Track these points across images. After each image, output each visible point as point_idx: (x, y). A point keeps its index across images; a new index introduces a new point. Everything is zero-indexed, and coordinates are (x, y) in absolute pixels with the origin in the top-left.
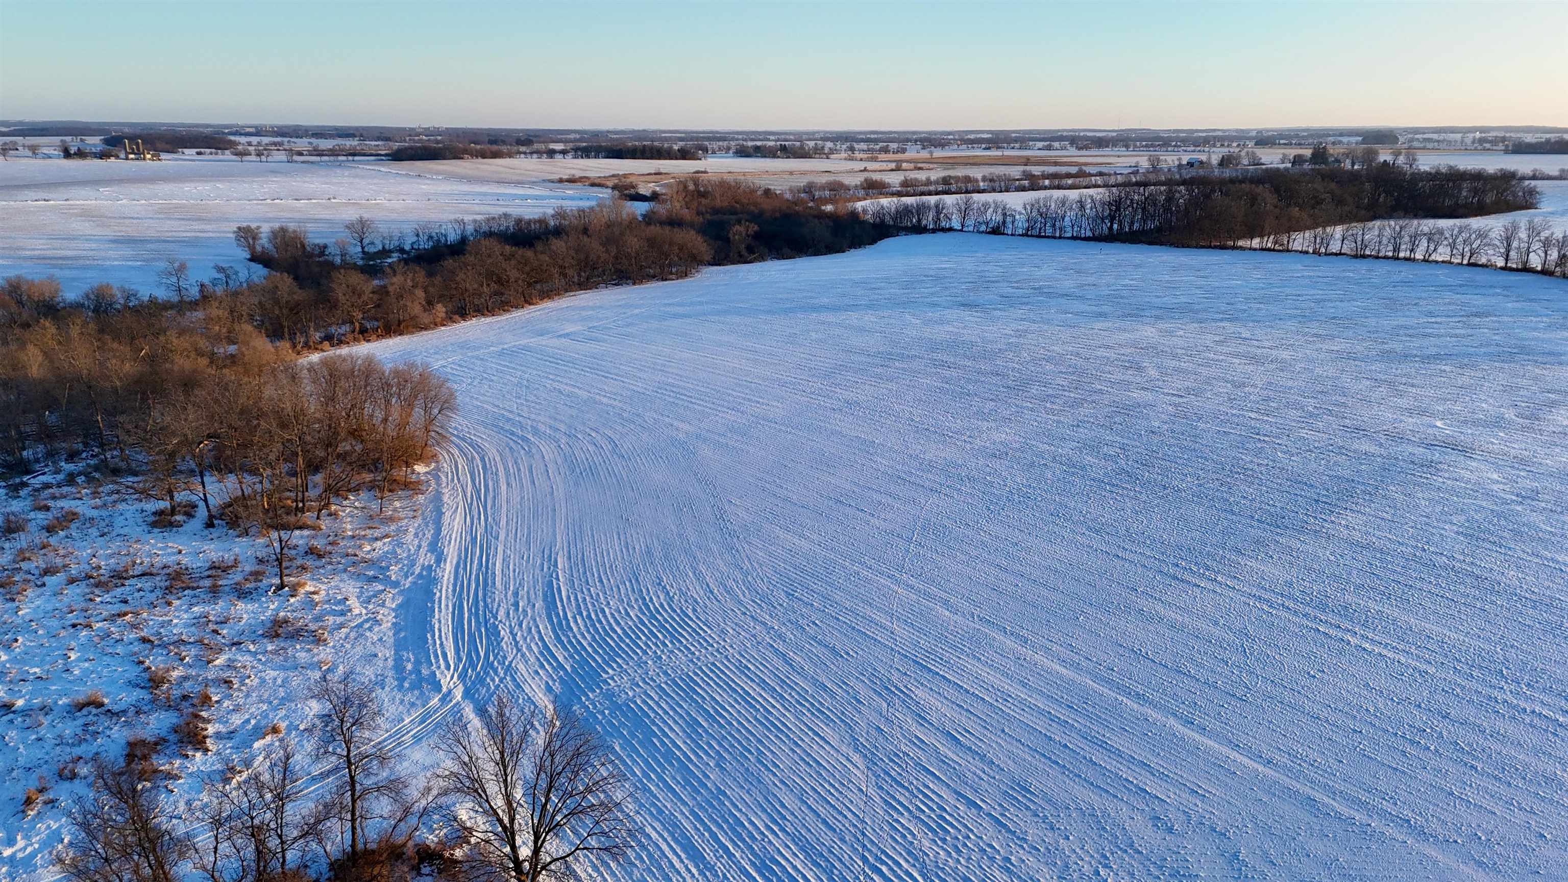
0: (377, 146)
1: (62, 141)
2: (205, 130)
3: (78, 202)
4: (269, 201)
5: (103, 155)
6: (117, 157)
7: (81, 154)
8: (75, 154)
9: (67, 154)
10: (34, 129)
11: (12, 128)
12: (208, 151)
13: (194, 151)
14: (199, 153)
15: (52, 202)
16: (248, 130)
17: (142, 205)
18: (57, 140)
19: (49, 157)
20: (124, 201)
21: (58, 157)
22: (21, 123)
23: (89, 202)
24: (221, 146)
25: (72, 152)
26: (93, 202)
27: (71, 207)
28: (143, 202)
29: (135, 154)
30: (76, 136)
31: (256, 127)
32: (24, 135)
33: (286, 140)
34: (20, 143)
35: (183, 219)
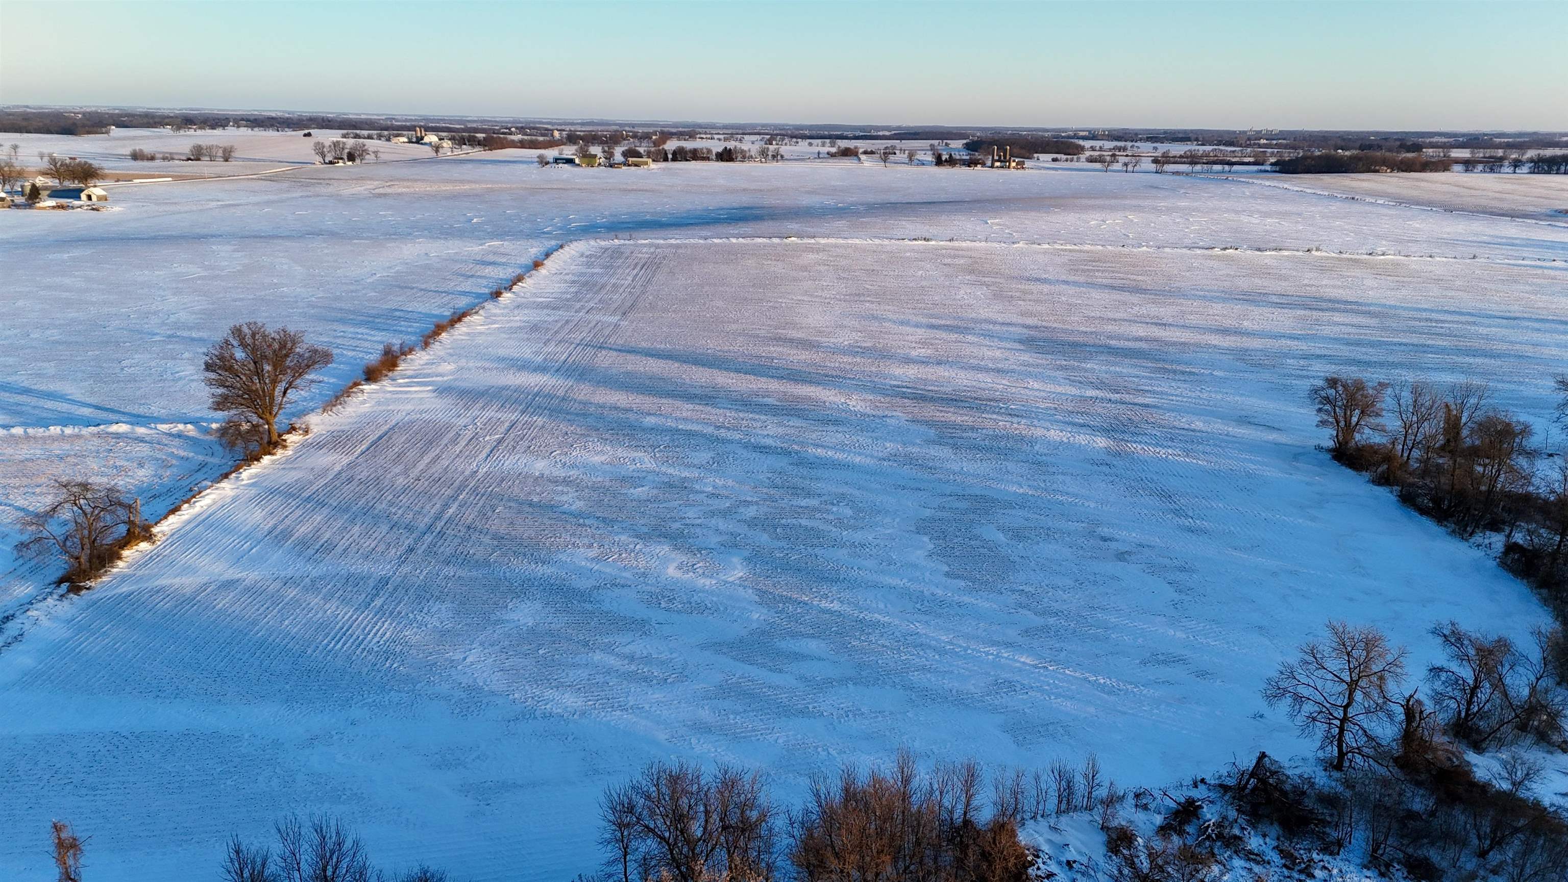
0: (1234, 152)
1: (931, 145)
2: (1046, 134)
3: (964, 244)
4: (1217, 251)
5: (971, 163)
6: (984, 165)
7: (951, 162)
8: (946, 161)
9: (939, 162)
10: (910, 134)
11: (893, 132)
12: (1064, 157)
13: (1049, 157)
14: (1054, 160)
15: (933, 243)
16: (1081, 134)
17: (1045, 252)
18: (926, 143)
19: (923, 164)
20: (1021, 245)
21: (929, 164)
22: (899, 128)
23: (977, 244)
24: (1070, 151)
25: (944, 159)
26: (983, 244)
27: (956, 254)
28: (1046, 246)
29: (1001, 161)
30: (942, 140)
31: (1090, 132)
32: (901, 139)
33: (1129, 144)
34: (898, 147)
35: (1113, 288)
